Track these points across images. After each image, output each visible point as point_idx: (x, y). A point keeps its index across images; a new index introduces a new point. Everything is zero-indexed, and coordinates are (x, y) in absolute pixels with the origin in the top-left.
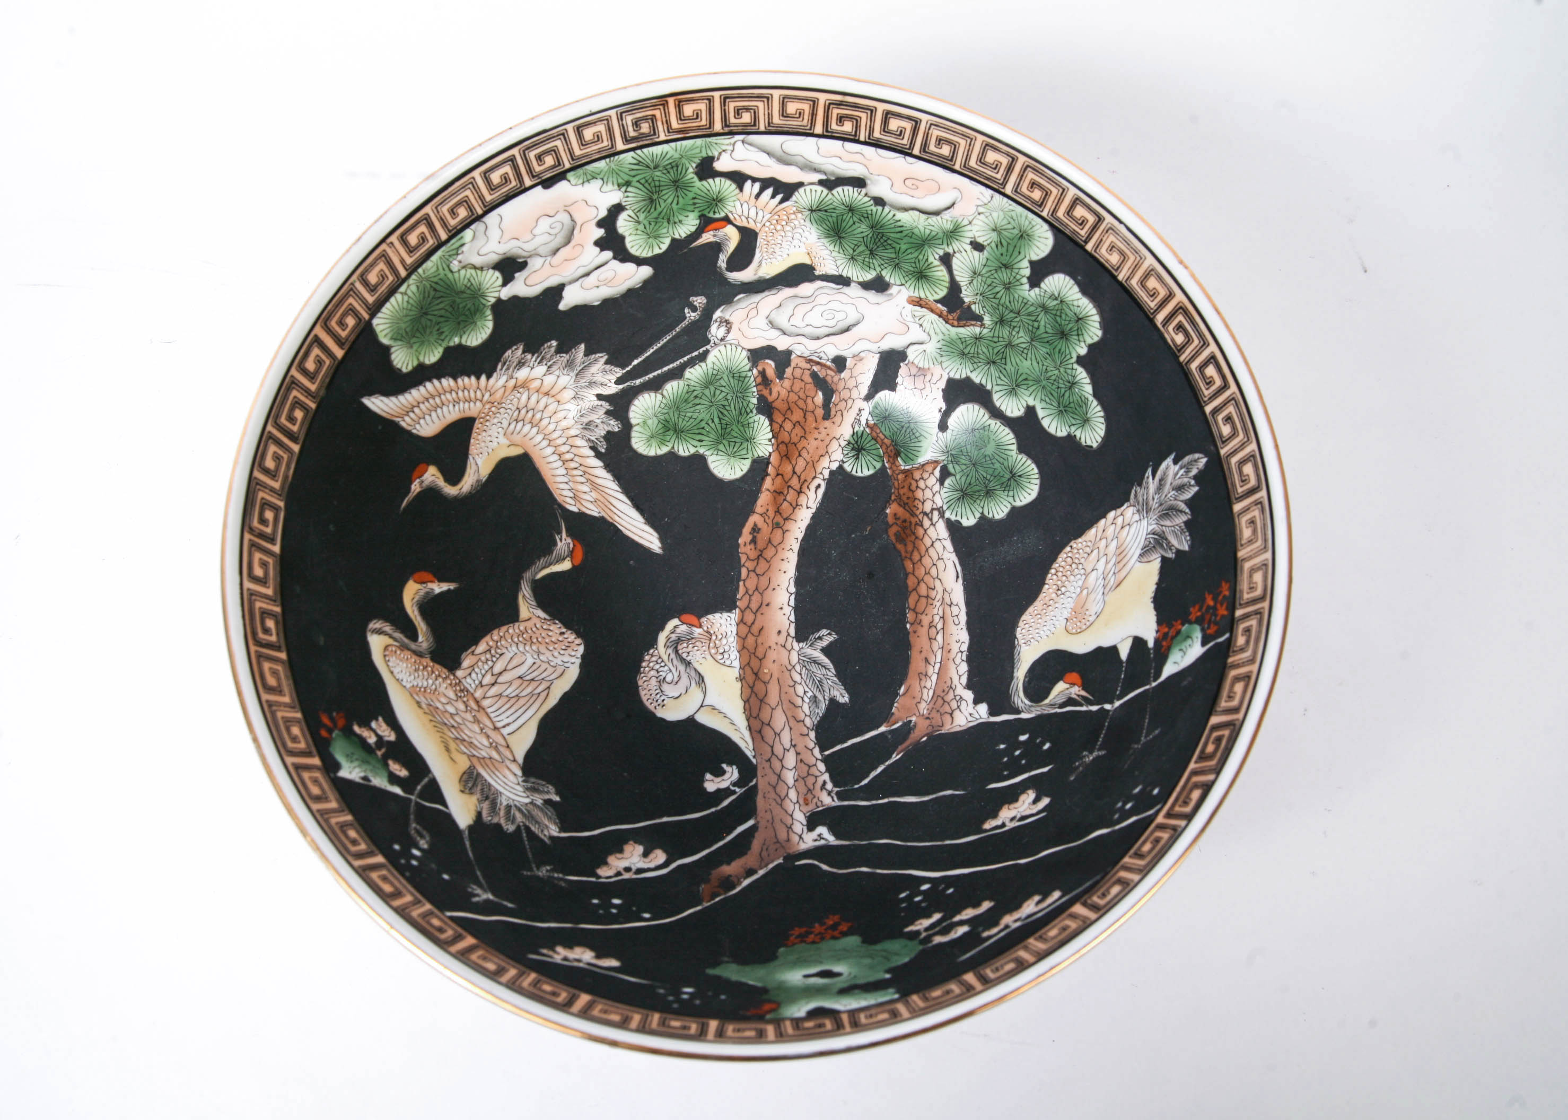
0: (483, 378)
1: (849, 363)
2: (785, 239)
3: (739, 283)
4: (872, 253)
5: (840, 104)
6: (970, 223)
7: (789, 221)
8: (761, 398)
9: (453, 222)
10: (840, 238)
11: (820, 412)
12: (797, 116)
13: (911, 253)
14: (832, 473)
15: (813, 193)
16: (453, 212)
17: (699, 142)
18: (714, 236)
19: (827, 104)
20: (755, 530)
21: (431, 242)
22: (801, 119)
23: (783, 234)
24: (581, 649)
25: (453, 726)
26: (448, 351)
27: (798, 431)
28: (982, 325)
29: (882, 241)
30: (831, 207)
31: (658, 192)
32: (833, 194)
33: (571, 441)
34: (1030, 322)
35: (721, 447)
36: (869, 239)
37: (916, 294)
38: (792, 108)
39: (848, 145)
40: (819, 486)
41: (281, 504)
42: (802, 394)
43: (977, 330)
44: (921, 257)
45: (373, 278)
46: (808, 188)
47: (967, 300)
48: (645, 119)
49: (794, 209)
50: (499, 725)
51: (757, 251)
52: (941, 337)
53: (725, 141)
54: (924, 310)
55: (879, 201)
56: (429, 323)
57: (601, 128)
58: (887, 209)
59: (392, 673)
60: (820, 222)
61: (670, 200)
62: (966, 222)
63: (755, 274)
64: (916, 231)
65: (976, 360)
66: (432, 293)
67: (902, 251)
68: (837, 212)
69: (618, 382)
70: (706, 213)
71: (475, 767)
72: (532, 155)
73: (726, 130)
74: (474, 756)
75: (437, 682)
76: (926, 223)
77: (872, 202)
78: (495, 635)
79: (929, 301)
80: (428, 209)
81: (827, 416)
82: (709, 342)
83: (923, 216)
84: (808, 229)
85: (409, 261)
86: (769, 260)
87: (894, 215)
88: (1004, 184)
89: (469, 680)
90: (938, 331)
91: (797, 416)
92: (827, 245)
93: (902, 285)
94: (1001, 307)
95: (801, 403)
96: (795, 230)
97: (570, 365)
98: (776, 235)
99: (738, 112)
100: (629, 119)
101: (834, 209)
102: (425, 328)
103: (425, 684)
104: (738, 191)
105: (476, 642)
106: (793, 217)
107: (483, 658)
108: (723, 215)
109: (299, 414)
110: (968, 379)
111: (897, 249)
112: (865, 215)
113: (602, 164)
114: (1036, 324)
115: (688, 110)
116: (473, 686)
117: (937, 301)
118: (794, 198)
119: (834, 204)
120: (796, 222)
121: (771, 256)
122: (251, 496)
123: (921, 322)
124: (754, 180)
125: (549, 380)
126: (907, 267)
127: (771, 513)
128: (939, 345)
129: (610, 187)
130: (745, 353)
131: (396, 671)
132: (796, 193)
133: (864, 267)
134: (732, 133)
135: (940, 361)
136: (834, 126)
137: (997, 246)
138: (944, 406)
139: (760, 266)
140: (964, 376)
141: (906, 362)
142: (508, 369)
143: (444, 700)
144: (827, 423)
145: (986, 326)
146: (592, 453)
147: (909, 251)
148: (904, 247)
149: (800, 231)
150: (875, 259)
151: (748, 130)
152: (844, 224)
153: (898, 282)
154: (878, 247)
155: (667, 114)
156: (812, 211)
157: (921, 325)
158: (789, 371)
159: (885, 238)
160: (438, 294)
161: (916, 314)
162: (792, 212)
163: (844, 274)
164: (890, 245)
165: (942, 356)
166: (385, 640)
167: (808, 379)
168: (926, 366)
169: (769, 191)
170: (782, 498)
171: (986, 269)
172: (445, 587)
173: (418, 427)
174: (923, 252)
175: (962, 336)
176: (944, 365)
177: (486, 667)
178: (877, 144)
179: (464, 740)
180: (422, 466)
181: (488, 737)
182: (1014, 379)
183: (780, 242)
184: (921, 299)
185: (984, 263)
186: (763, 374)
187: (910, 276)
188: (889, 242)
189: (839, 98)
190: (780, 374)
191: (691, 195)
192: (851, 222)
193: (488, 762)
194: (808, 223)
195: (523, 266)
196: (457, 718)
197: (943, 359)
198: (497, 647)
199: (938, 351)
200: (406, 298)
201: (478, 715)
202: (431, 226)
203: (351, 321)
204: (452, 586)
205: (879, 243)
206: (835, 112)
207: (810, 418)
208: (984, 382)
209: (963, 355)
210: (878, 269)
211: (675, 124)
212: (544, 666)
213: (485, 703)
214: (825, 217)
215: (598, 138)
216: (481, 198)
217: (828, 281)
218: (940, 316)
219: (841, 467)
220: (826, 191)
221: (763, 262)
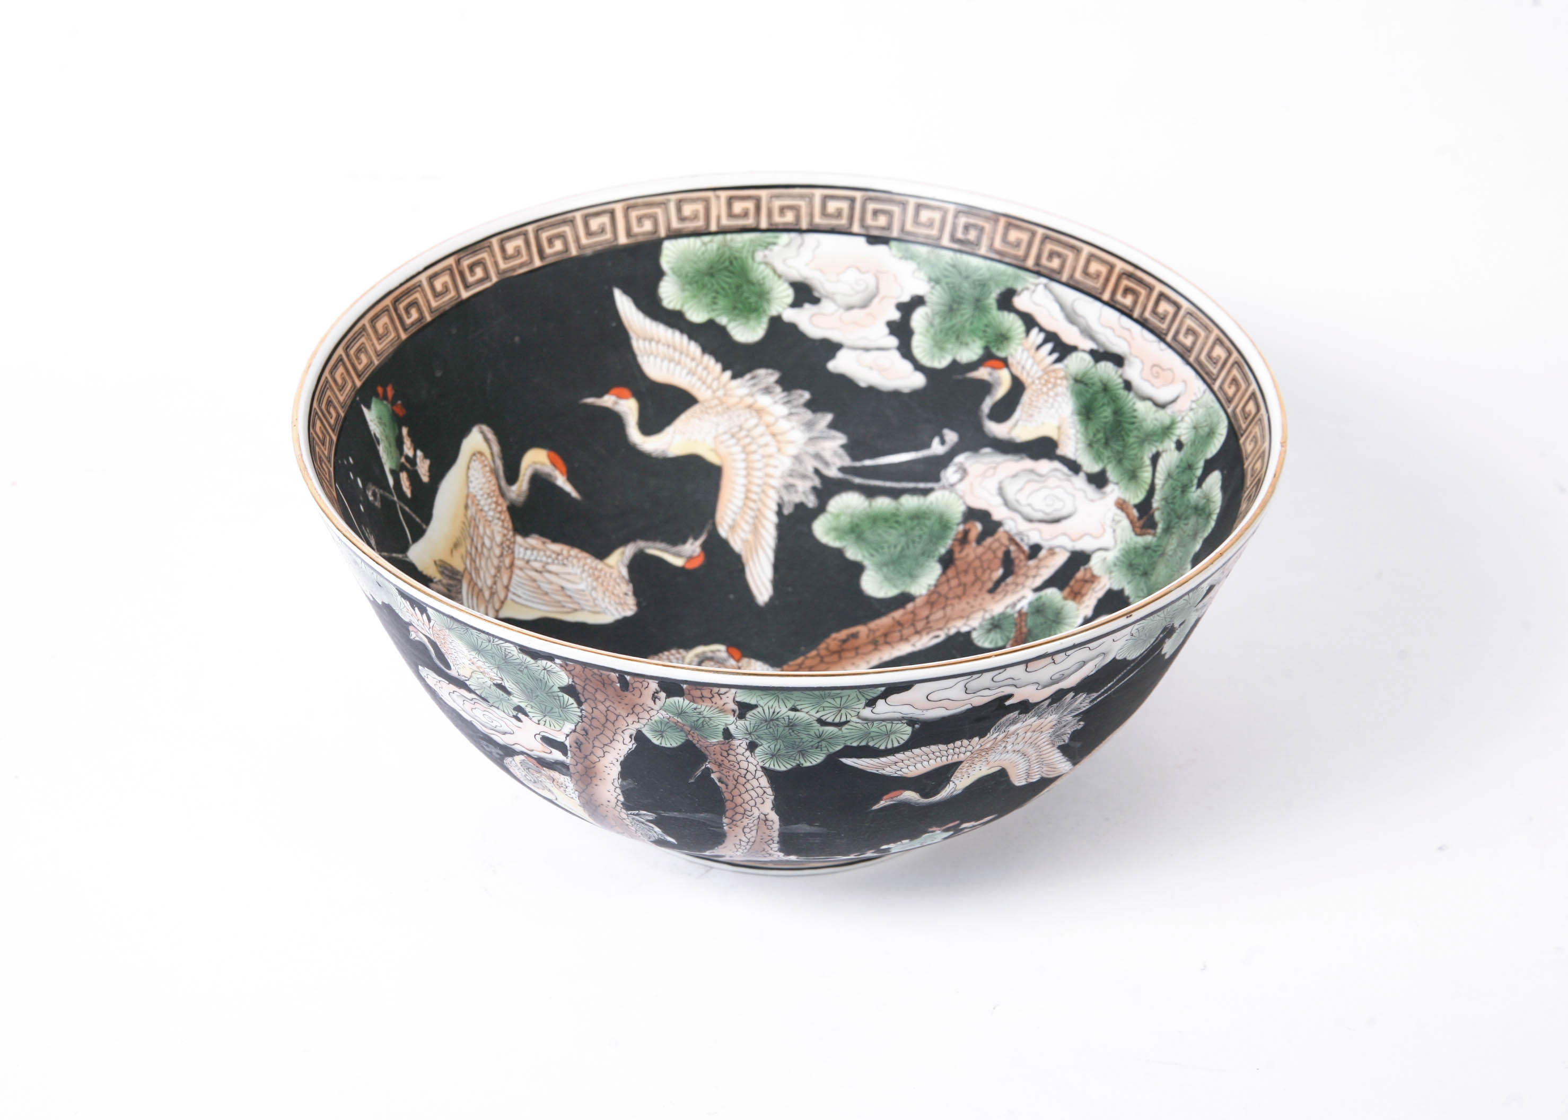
0: (728, 374)
1: (1043, 553)
2: (1045, 404)
3: (992, 436)
4: (1106, 442)
5: (1130, 276)
6: (1182, 419)
7: (1055, 385)
8: (950, 553)
9: (778, 219)
10: (1088, 418)
11: (990, 585)
12: (1095, 277)
13: (1134, 449)
14: (958, 634)
15: (1083, 361)
16: (782, 210)
17: (1010, 270)
18: (990, 374)
19: (1121, 273)
20: (855, 636)
21: (750, 222)
22: (1096, 281)
23: (1046, 398)
24: (629, 613)
25: (476, 549)
26: (711, 323)
27: (959, 591)
28: (1154, 534)
29: (1117, 430)
30: (1092, 381)
31: (960, 303)
32: (1096, 368)
33: (766, 488)
35: (885, 569)
36: (1109, 426)
37: (1123, 496)
38: (1094, 267)
39: (1125, 321)
40: (937, 637)
41: (495, 279)
42: (985, 565)
43: (1149, 538)
44: (1139, 454)
45: (688, 210)
46: (1080, 355)
47: (1154, 505)
48: (975, 226)
49: (1063, 373)
50: (511, 589)
51: (1020, 407)
52: (1123, 545)
53: (1031, 279)
54: (1123, 513)
55: (1128, 386)
56: (709, 285)
57: (937, 216)
58: (1131, 395)
59: (468, 468)
60: (1078, 395)
61: (966, 317)
62: (1179, 418)
63: (1008, 433)
64: (1144, 424)
66: (727, 263)
67: (1129, 444)
68: (1094, 388)
69: (842, 469)
70: (991, 345)
71: (462, 576)
72: (871, 206)
73: (1036, 269)
74: (470, 574)
75: (496, 521)
76: (1154, 416)
77: (1122, 385)
78: (574, 552)
79: (1129, 504)
80: (763, 193)
81: (992, 591)
82: (937, 479)
83: (1154, 409)
84: (1067, 400)
85: (725, 222)
86: (1025, 422)
87: (1134, 403)
88: (1216, 380)
89: (522, 550)
90: (1123, 537)
91: (969, 578)
93: (1117, 483)
94: (1172, 513)
95: (979, 572)
96: (1057, 398)
97: (809, 425)
98: (1040, 397)
99: (1052, 255)
100: (963, 220)
101: (1093, 384)
102: (704, 286)
103: (486, 508)
104: (1023, 335)
105: (555, 540)
106: (1059, 381)
107: (548, 553)
109: (558, 245)
110: (1121, 590)
111: (1126, 442)
112: (1114, 398)
113: (923, 250)
115: (1014, 235)
116: (521, 556)
117: (1135, 506)
118: (1065, 361)
119: (1095, 378)
120: (1060, 389)
121: (1028, 419)
122: (478, 247)
123: (1115, 527)
124: (1042, 329)
125: (784, 425)
126: (1127, 464)
127: (878, 634)
128: (1118, 553)
129: (922, 275)
130: (962, 508)
131: (472, 472)
132: (1069, 357)
133: (1096, 457)
134: (1039, 274)
135: (1111, 570)
136: (1119, 297)
137: (1191, 445)
138: (1090, 614)
139: (1016, 425)
140: (1120, 587)
141: (1087, 566)
142: (754, 385)
143: (488, 532)
144: (988, 597)
145: (1157, 534)
146: (775, 508)
147: (1133, 446)
148: (1131, 441)
149: (1060, 400)
150: (1107, 449)
151: (1052, 276)
152: (1095, 404)
153: (1115, 480)
154: (1113, 437)
155: (994, 232)
157: (1114, 530)
158: (989, 540)
159: (1120, 428)
160: (731, 268)
161: (1116, 517)
162: (1060, 376)
164: (1122, 436)
165: (1115, 565)
166: (484, 447)
167: (1000, 554)
168: (1098, 574)
169: (1049, 346)
170: (899, 628)
171: (1177, 470)
172: (568, 488)
173: (645, 358)
174: (1142, 449)
175: (1137, 545)
176: (1113, 575)
177: (544, 559)
178: (1143, 323)
179: (475, 562)
180: (626, 391)
181: (495, 583)
183: (1040, 405)
184: (1125, 501)
185: (1177, 464)
186: (966, 533)
187: (1125, 475)
188: (1122, 432)
189: (1130, 269)
190: (980, 539)
191: (985, 321)
192: (1101, 403)
193: (476, 590)
194: (1068, 394)
195: (816, 301)
196: (485, 551)
197: (1115, 569)
198: (567, 559)
199: (1115, 559)
200: (703, 248)
201: (503, 570)
202: (758, 208)
203: (648, 226)
204: (574, 494)
205: (1115, 432)
206: (1125, 282)
207: (978, 585)
209: (1130, 565)
210: (1105, 462)
211: (998, 244)
212: (588, 598)
213: (517, 571)
214: (1083, 391)
215: (930, 224)
216: (811, 215)
217: (1064, 464)
218: (1131, 522)
219: (968, 634)
220: (1092, 363)
221: (1020, 423)
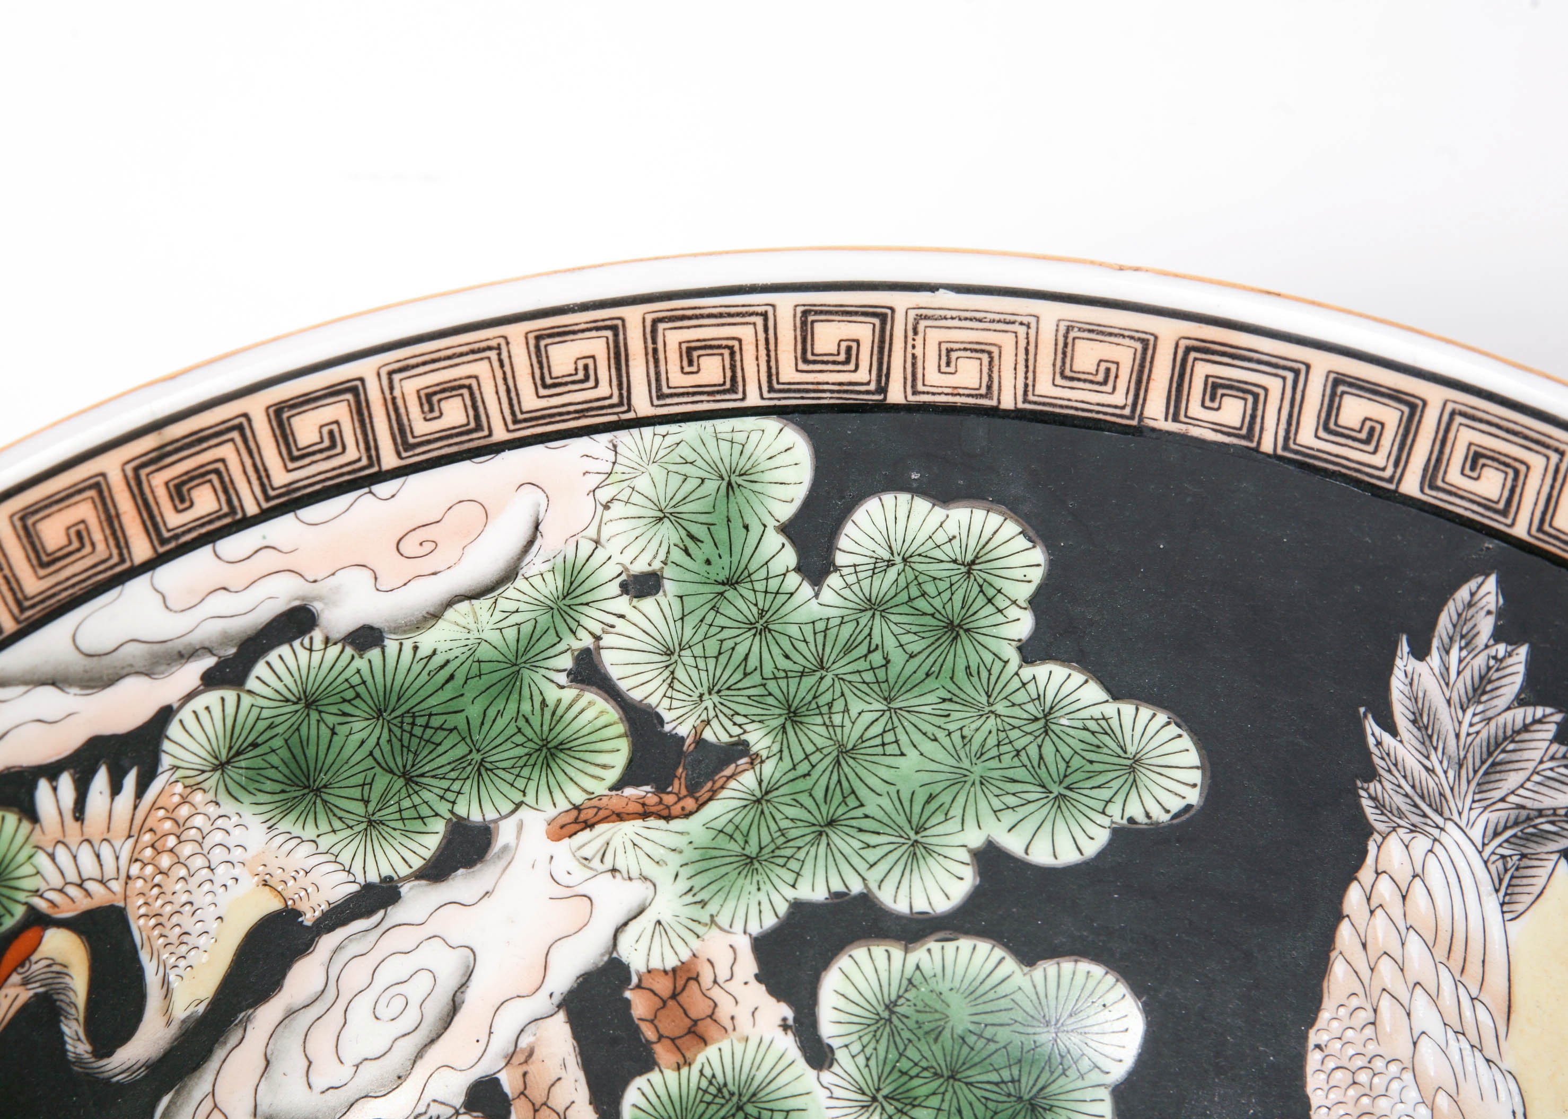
2: (194, 882)
3: (143, 1073)
4: (409, 780)
5: (159, 457)
6: (597, 542)
7: (180, 828)
10: (318, 791)
12: (76, 544)
13: (500, 713)
15: (204, 716)
18: (25, 982)
19: (130, 473)
22: (88, 549)
23: (183, 872)
28: (755, 760)
29: (418, 731)
30: (262, 725)
32: (250, 692)
34: (862, 665)
36: (386, 748)
37: (563, 805)
39: (233, 545)
43: (748, 779)
44: (526, 707)
46: (186, 714)
47: (684, 730)
49: (179, 788)
51: (144, 956)
52: (674, 861)
54: (600, 828)
55: (365, 638)
58: (391, 646)
60: (253, 784)
62: (586, 547)
63: (168, 1024)
64: (484, 652)
65: (788, 852)
67: (475, 723)
68: (280, 730)
76: (498, 616)
77: (349, 651)
79: (600, 797)
83: (483, 604)
84: (235, 819)
86: (182, 963)
87: (416, 648)
88: (626, 400)
90: (658, 853)
92: (297, 830)
93: (518, 806)
94: (772, 685)
96: (207, 844)
98: (171, 885)
101: (270, 727)
104: (26, 826)
106: (184, 811)
108: (19, 911)
110: (797, 907)
111: (463, 726)
112: (350, 694)
114: (877, 658)
117: (618, 786)
118: (166, 761)
119: (265, 713)
120: (198, 821)
121: (184, 949)
123: (608, 864)
124: (51, 771)
126: (506, 755)
128: (683, 885)
132: (167, 745)
133: (410, 825)
135: (707, 919)
136: (173, 520)
137: (686, 551)
138: (786, 1011)
139: (168, 993)
140: (782, 909)
141: (635, 980)
145: (764, 754)
147: (492, 713)
148: (474, 712)
149: (218, 836)
150: (424, 786)
152: (311, 752)
153: (506, 807)
154: (416, 754)
156: (221, 766)
157: (614, 870)
159: (421, 721)
161: (587, 852)
162: (176, 799)
163: (373, 877)
164: (441, 728)
165: (703, 904)
168: (685, 955)
169: (101, 779)
171: (691, 621)
174: (526, 692)
175: (719, 824)
176: (723, 920)
178: (293, 501)
182: (902, 820)
183: (185, 898)
184: (577, 808)
185: (678, 615)
187: (526, 772)
188: (436, 722)
192: (325, 732)
194: (228, 806)
197: (712, 908)
199: (689, 898)
205: (415, 741)
206: (159, 481)
208: (837, 886)
209: (750, 862)
210: (443, 808)
214: (259, 763)
217: (344, 922)
218: (644, 815)
220: (230, 695)
221: (172, 978)
